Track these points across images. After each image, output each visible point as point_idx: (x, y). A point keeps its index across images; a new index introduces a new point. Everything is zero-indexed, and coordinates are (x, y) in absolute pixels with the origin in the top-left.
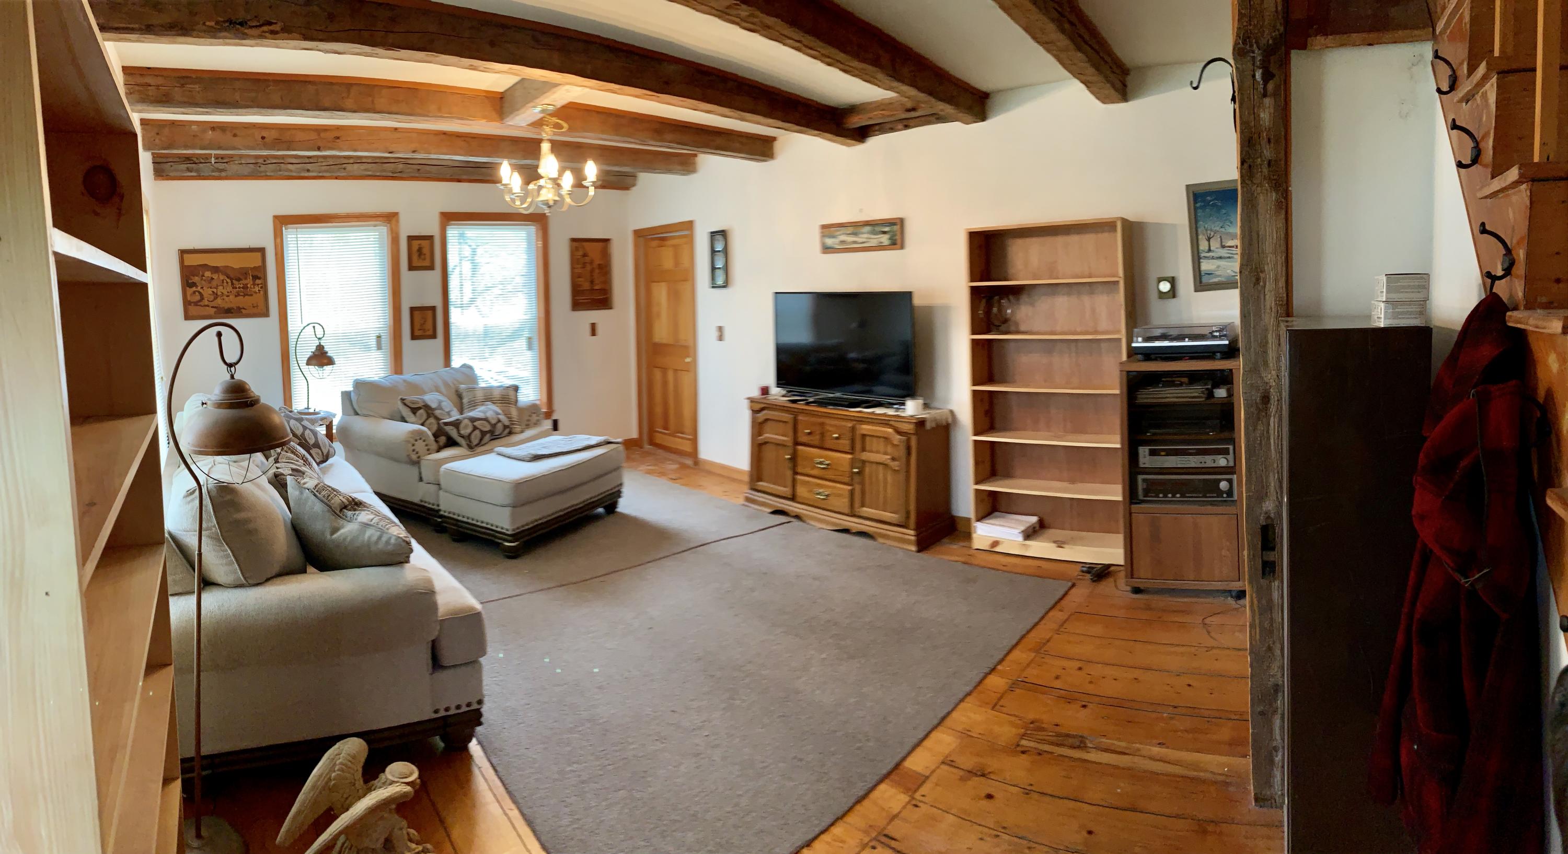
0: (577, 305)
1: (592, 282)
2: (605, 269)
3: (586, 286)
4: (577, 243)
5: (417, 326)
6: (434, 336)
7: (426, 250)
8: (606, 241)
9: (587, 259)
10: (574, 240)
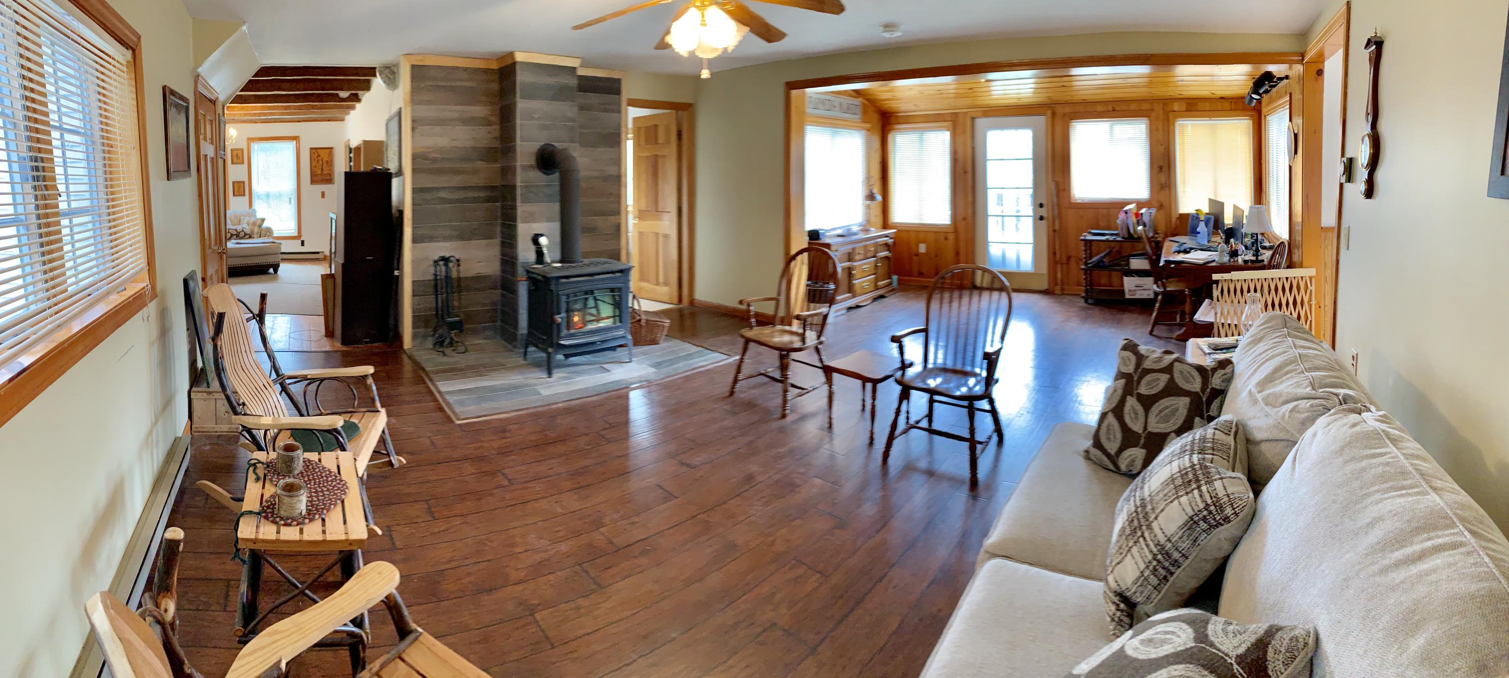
0: (313, 181)
1: (322, 170)
2: (330, 163)
3: (319, 172)
4: (313, 150)
5: (236, 190)
6: (244, 195)
7: (240, 155)
8: (331, 148)
9: (320, 158)
10: (311, 149)
